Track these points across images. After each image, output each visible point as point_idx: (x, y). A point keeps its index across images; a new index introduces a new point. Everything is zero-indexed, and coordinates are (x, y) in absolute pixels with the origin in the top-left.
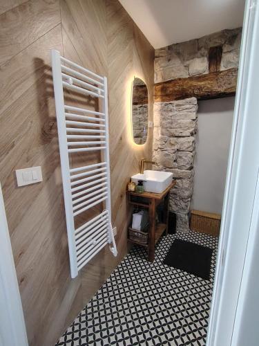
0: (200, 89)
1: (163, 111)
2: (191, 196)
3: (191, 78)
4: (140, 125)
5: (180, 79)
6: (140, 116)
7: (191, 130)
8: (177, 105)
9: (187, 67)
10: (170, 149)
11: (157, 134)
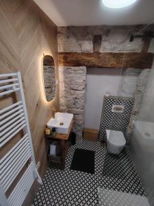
0: (88, 62)
1: (65, 72)
2: (83, 123)
3: (83, 54)
4: (49, 80)
5: (76, 53)
6: (50, 74)
7: (83, 86)
8: (74, 70)
9: (80, 45)
10: (71, 98)
11: (62, 87)
